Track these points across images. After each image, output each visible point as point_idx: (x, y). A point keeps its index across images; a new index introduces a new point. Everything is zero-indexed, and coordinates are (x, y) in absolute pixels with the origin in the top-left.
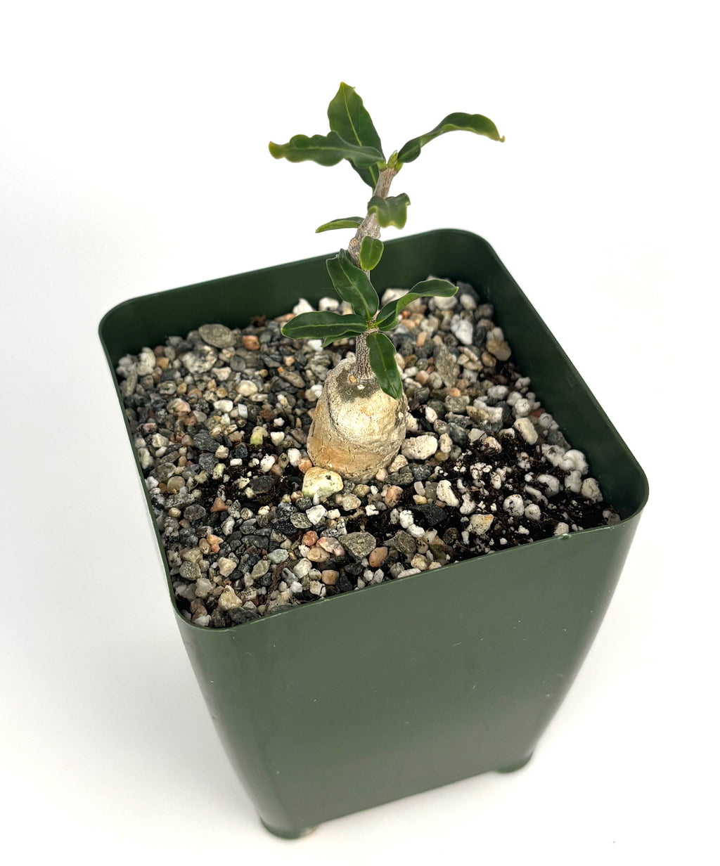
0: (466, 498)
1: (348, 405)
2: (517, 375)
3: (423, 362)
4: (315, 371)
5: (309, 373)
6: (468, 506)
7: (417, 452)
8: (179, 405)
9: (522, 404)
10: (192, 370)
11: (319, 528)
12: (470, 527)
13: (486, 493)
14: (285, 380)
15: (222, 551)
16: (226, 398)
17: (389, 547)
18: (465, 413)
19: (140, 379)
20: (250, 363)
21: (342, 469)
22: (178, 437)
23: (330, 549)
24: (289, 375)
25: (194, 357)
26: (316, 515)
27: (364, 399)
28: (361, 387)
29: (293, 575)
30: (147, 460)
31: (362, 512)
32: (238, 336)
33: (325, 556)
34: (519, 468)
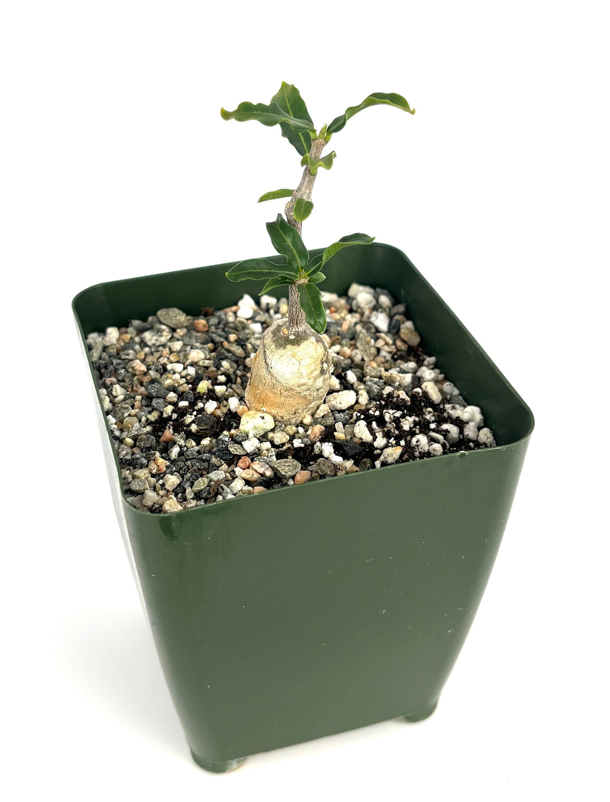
0: (379, 435)
1: (281, 351)
2: (425, 357)
3: (346, 342)
4: (255, 344)
5: (249, 346)
6: (380, 442)
7: (338, 403)
8: (136, 365)
9: (428, 374)
10: (149, 343)
11: (252, 455)
12: (382, 458)
13: (397, 432)
14: (229, 351)
15: (168, 471)
16: (178, 362)
17: (311, 471)
18: (380, 378)
19: (105, 348)
20: (199, 339)
21: (274, 412)
22: (135, 388)
23: (261, 471)
24: (232, 346)
25: (152, 334)
26: (250, 445)
27: (294, 347)
28: (292, 337)
29: (229, 490)
30: (107, 405)
31: (290, 445)
32: (191, 321)
33: (256, 476)
34: (425, 419)
